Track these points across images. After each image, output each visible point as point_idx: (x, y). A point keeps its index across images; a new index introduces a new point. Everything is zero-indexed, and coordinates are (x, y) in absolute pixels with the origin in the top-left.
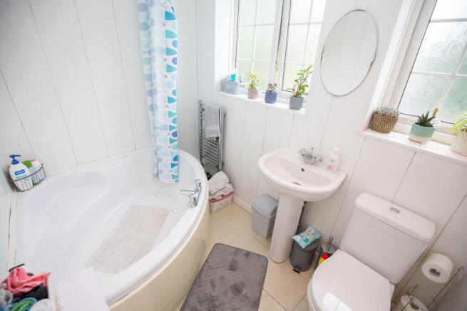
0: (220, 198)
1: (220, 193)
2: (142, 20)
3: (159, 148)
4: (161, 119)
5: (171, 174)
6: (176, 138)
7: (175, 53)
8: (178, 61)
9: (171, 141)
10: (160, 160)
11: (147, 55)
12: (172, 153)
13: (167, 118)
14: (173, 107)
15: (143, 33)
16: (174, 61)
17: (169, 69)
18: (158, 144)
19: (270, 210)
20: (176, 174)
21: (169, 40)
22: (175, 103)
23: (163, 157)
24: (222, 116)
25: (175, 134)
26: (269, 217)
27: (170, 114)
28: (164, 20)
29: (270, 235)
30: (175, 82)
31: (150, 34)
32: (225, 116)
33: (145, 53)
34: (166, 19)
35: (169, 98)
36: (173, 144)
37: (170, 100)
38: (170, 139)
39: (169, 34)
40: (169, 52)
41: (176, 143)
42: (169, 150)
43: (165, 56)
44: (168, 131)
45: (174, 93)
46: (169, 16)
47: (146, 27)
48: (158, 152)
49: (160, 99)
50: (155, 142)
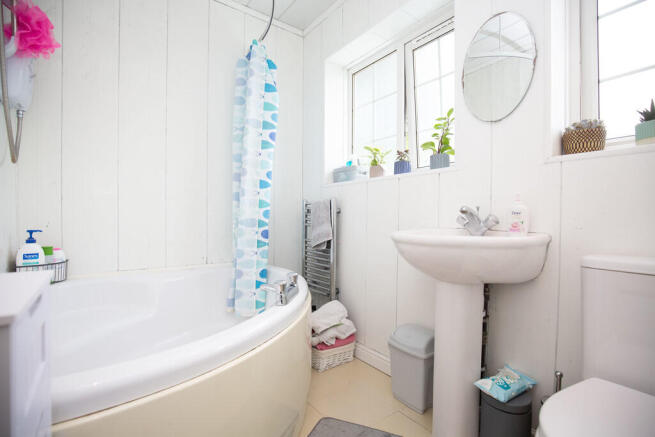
0: (333, 342)
1: (333, 333)
2: (239, 94)
3: (241, 254)
4: (249, 211)
5: (254, 298)
6: (266, 241)
7: (274, 127)
8: (277, 137)
9: (260, 244)
10: (239, 274)
11: (238, 132)
12: (258, 263)
13: (257, 208)
14: (266, 195)
15: (237, 107)
16: (272, 136)
17: (265, 145)
18: (239, 247)
19: (422, 344)
20: (263, 300)
21: (267, 112)
22: (269, 189)
23: (244, 270)
24: (336, 214)
25: (265, 234)
26: (423, 356)
27: (262, 204)
28: (263, 92)
29: (428, 407)
30: (271, 162)
31: (245, 109)
32: (339, 213)
33: (237, 129)
34: (266, 91)
35: (261, 181)
36: (261, 249)
37: (263, 185)
38: (259, 242)
39: (267, 107)
40: (266, 125)
41: (266, 248)
42: (255, 258)
43: (261, 130)
44: (256, 229)
45: (269, 175)
46: (269, 88)
47: (242, 101)
48: (239, 261)
49: (249, 183)
50: (236, 245)
